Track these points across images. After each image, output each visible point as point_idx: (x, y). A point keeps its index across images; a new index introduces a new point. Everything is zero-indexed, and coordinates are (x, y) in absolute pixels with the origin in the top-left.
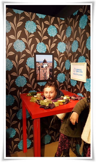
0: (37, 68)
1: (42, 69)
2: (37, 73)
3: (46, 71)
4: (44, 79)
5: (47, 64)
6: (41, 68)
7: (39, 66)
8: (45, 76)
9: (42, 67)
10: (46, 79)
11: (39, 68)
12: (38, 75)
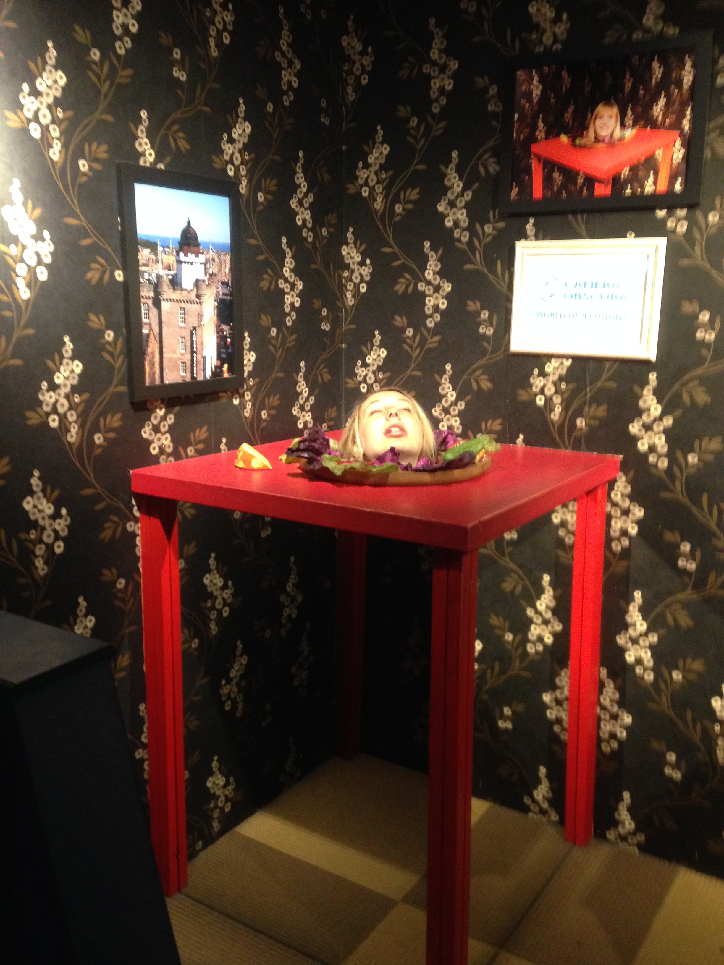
0: (147, 293)
1: (176, 295)
2: (145, 331)
3: (200, 316)
4: (188, 379)
5: (202, 258)
6: (167, 293)
7: (159, 277)
8: (193, 352)
9: (175, 283)
10: (200, 378)
11: (157, 287)
12: (153, 347)
